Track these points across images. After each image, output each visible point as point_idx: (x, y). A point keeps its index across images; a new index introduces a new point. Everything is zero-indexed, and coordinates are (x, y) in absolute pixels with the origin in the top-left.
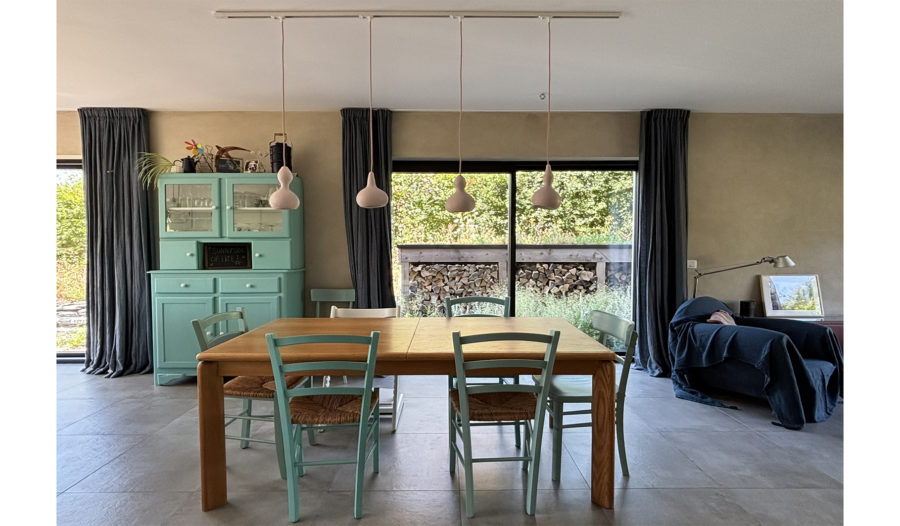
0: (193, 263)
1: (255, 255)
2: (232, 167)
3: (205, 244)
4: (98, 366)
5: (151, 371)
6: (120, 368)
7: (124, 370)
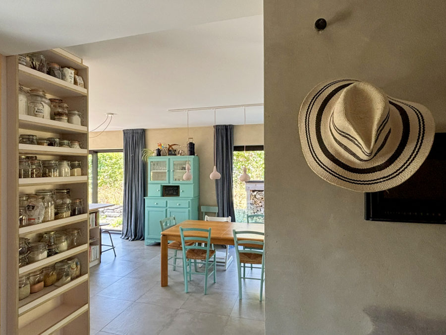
0: (159, 194)
1: (181, 191)
2: (173, 153)
3: (164, 186)
4: (126, 236)
5: (144, 239)
6: (133, 237)
7: (134, 239)
